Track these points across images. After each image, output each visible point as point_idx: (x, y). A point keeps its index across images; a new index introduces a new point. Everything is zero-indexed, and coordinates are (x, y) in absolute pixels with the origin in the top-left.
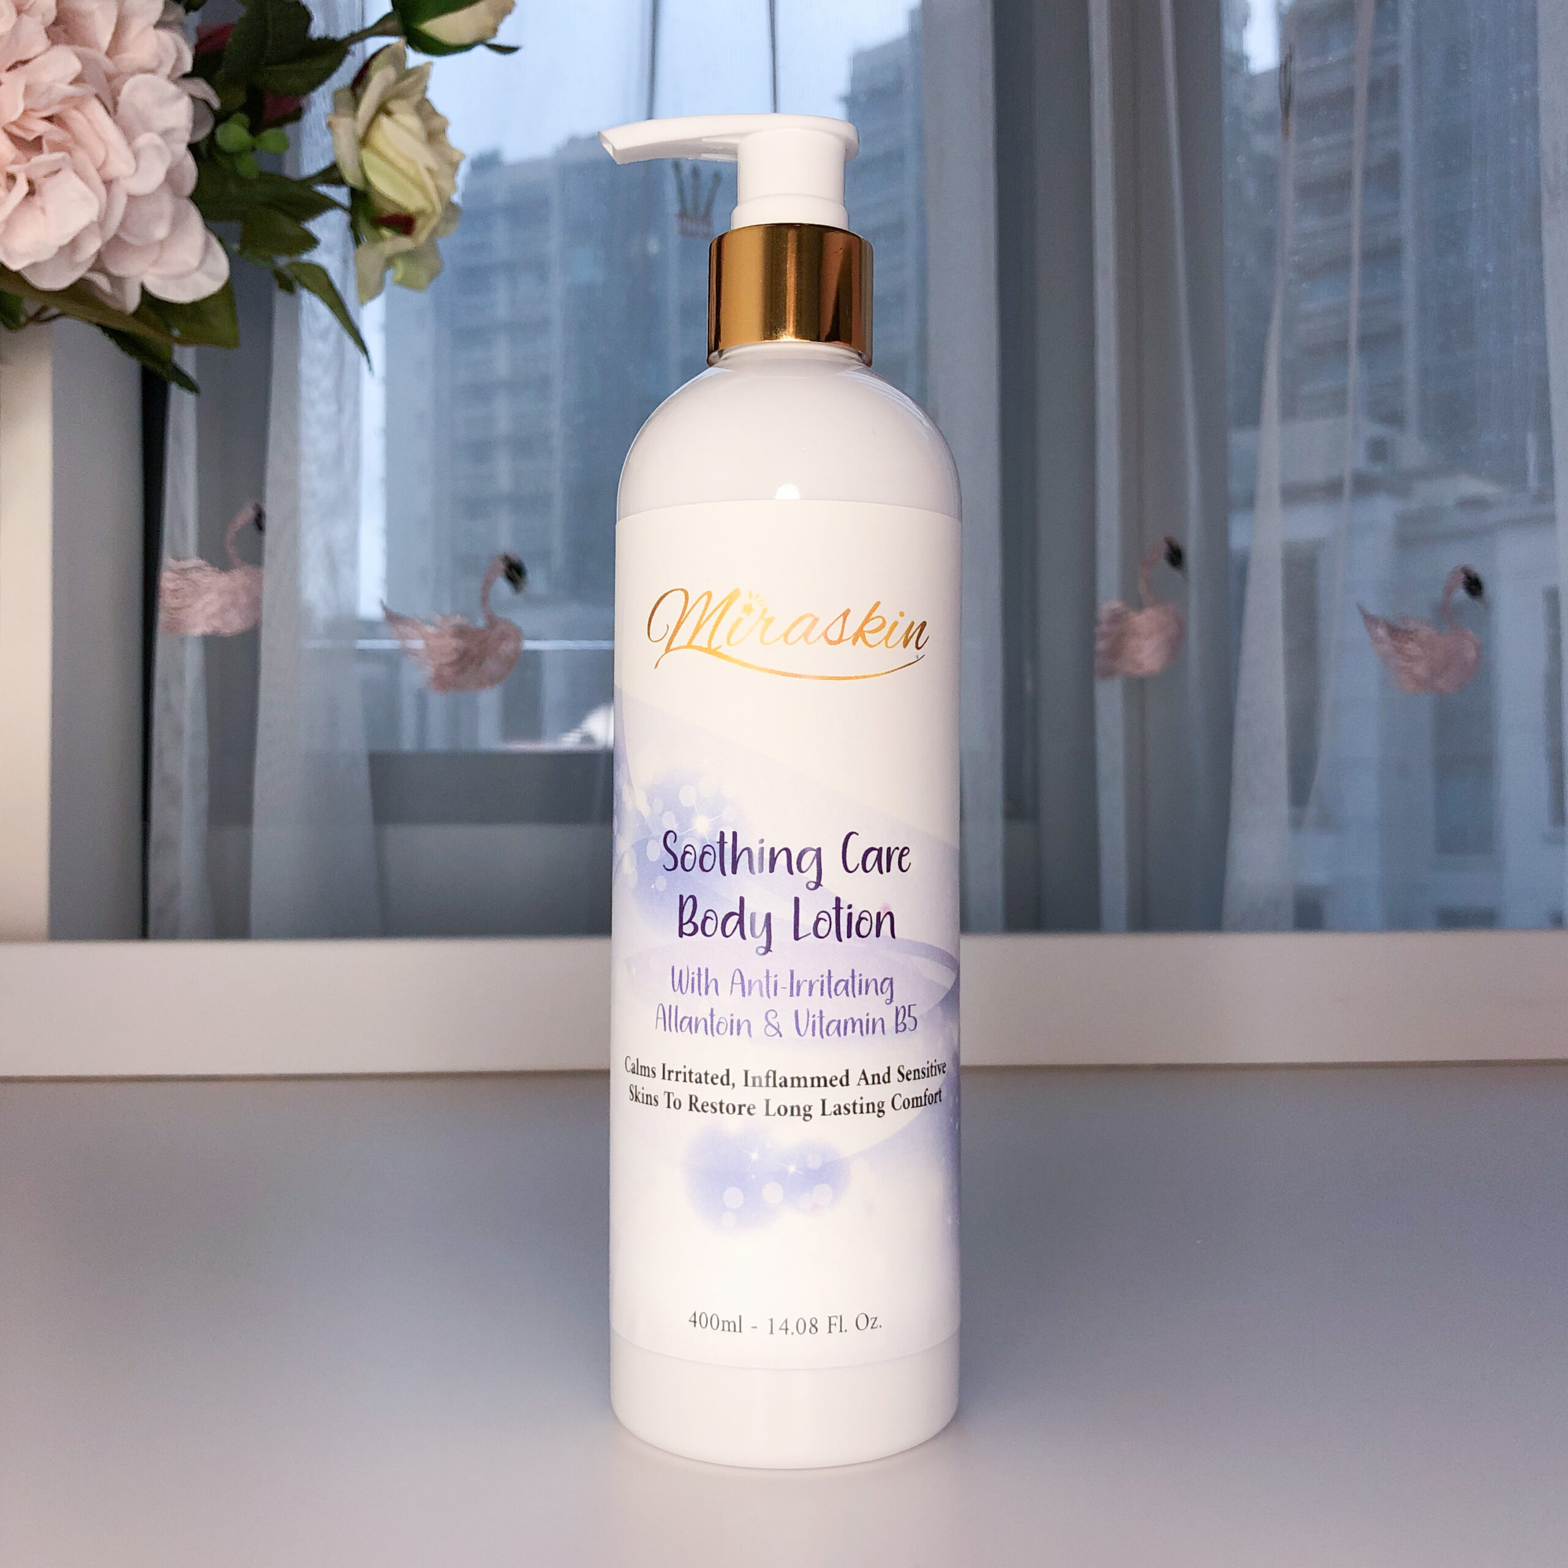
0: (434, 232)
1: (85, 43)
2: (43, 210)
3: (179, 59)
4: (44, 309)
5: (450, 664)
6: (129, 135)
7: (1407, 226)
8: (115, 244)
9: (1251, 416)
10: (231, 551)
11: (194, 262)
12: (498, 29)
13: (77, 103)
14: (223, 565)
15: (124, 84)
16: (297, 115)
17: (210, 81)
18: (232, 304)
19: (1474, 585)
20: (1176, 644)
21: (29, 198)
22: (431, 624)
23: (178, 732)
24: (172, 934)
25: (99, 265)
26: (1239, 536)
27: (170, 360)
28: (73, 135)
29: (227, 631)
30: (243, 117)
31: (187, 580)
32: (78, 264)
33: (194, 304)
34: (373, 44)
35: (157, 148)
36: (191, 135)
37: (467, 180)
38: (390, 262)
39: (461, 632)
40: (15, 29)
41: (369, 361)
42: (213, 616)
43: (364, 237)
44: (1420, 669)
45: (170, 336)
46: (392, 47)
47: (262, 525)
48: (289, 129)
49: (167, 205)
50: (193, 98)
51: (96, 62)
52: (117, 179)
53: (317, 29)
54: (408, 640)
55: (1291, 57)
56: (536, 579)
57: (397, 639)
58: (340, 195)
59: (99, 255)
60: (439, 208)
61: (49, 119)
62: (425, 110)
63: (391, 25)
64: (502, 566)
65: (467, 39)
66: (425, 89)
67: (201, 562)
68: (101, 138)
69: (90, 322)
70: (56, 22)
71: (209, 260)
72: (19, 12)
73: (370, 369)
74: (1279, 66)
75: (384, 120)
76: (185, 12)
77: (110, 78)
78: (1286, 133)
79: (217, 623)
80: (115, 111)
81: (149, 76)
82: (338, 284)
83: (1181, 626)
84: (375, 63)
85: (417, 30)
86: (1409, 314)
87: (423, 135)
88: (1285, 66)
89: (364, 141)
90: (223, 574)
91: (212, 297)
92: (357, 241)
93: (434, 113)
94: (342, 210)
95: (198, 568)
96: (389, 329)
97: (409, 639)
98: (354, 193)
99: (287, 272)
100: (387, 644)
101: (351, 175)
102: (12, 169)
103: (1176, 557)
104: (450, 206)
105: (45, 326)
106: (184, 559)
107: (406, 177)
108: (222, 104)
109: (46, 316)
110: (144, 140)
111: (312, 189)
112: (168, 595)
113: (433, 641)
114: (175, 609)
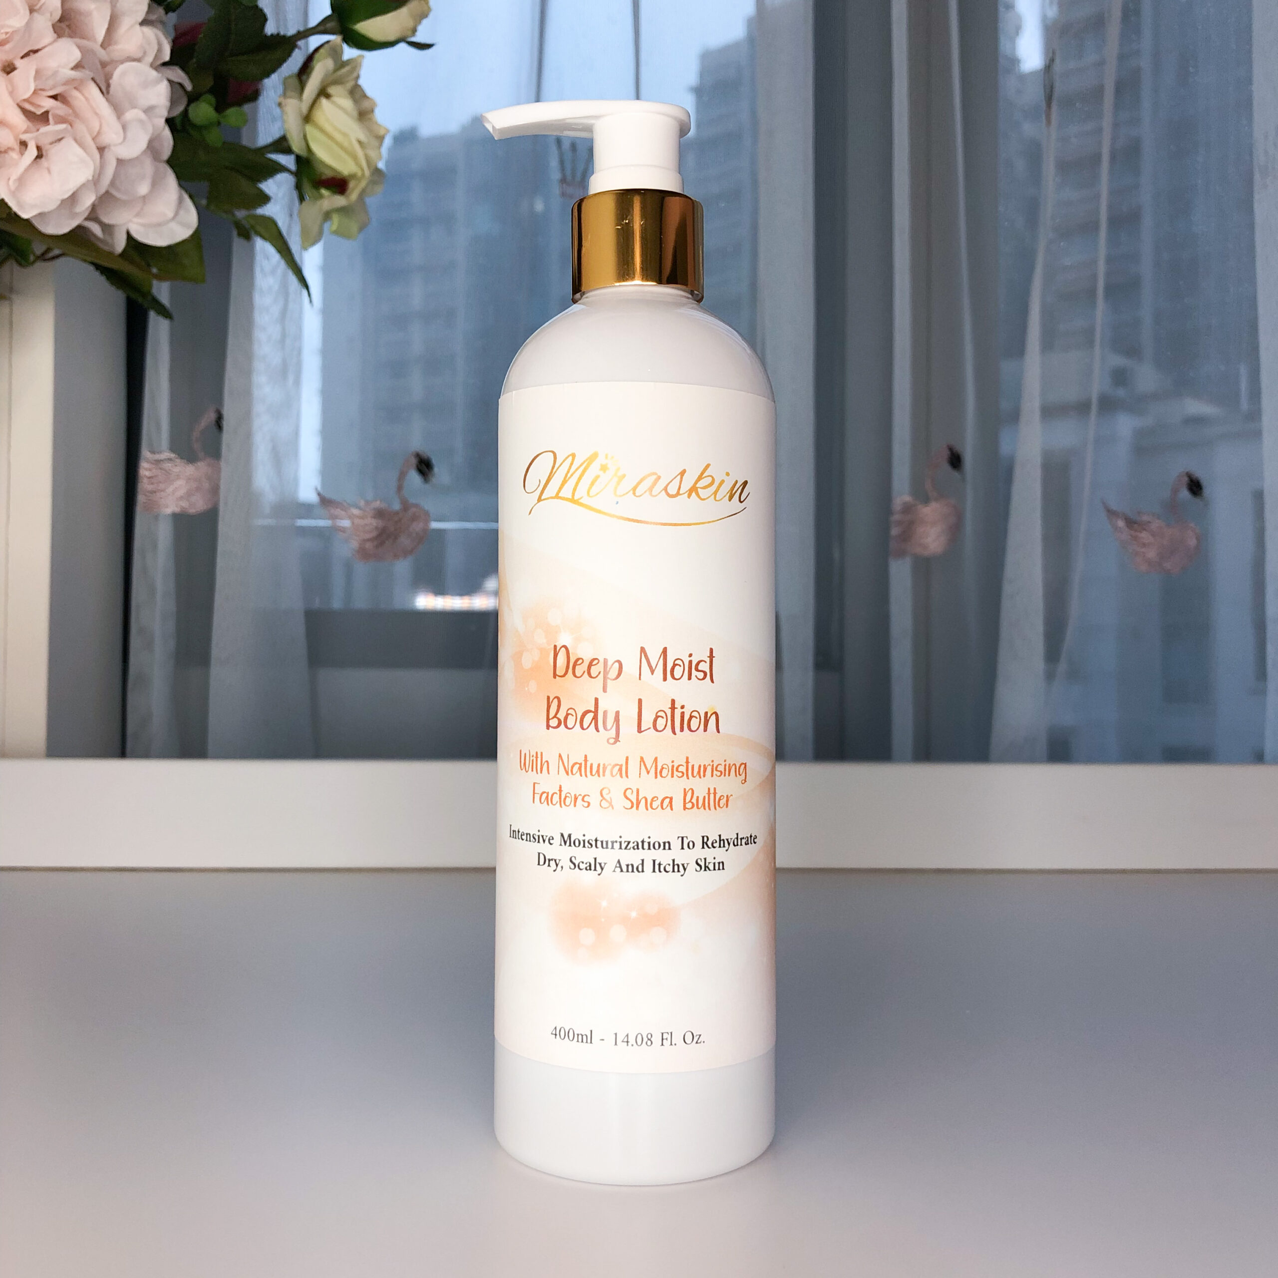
0: (363, 192)
1: (83, 37)
2: (49, 170)
3: (160, 50)
4: (48, 250)
5: (371, 540)
6: (118, 110)
7: (1146, 199)
8: (106, 199)
9: (1018, 349)
10: (197, 446)
11: (170, 214)
12: (417, 29)
13: (77, 85)
14: (190, 457)
15: (116, 69)
16: (254, 96)
17: (184, 68)
18: (199, 247)
19: (1195, 487)
20: (955, 530)
21: (38, 160)
22: (357, 507)
23: (152, 591)
24: (146, 754)
25: (93, 216)
26: (1005, 448)
27: (150, 292)
28: (74, 110)
29: (192, 511)
30: (211, 98)
31: (161, 469)
32: (77, 214)
33: (169, 248)
34: (315, 41)
35: (141, 121)
36: (169, 112)
37: (390, 150)
38: (327, 216)
39: (380, 514)
40: (28, 25)
41: (309, 295)
42: (181, 498)
43: (307, 195)
44: (1152, 554)
45: (150, 273)
46: (331, 43)
47: (221, 425)
48: (247, 107)
49: (148, 167)
50: (170, 81)
51: (93, 52)
52: (109, 146)
53: (270, 29)
54: (338, 520)
55: (1053, 60)
56: (441, 472)
57: (329, 519)
58: (287, 161)
59: (94, 207)
60: (367, 173)
61: (55, 97)
62: (357, 93)
63: (331, 25)
64: (414, 461)
65: (392, 38)
66: (358, 77)
67: (173, 455)
68: (96, 114)
69: (85, 261)
70: (61, 20)
71: (182, 212)
72: (32, 11)
73: (311, 301)
74: (1043, 68)
75: (324, 101)
76: (165, 12)
77: (104, 65)
78: (1049, 122)
79: (184, 504)
80: (108, 92)
81: (135, 64)
82: (285, 233)
83: (959, 517)
84: (317, 56)
85: (352, 29)
86: (1146, 268)
87: (355, 114)
88: (1049, 67)
89: (307, 118)
90: (190, 465)
91: (184, 242)
92: (302, 199)
93: (365, 96)
94: (290, 174)
95: (170, 460)
96: (327, 269)
98: (299, 159)
99: (244, 222)
100: (321, 523)
101: (296, 146)
102: (24, 137)
103: (956, 461)
104: (377, 172)
105: (51, 263)
106: (160, 452)
107: (342, 147)
108: (194, 87)
109: (51, 255)
110: (131, 115)
111: (266, 156)
112: (145, 480)
113: (357, 521)
114: (153, 492)
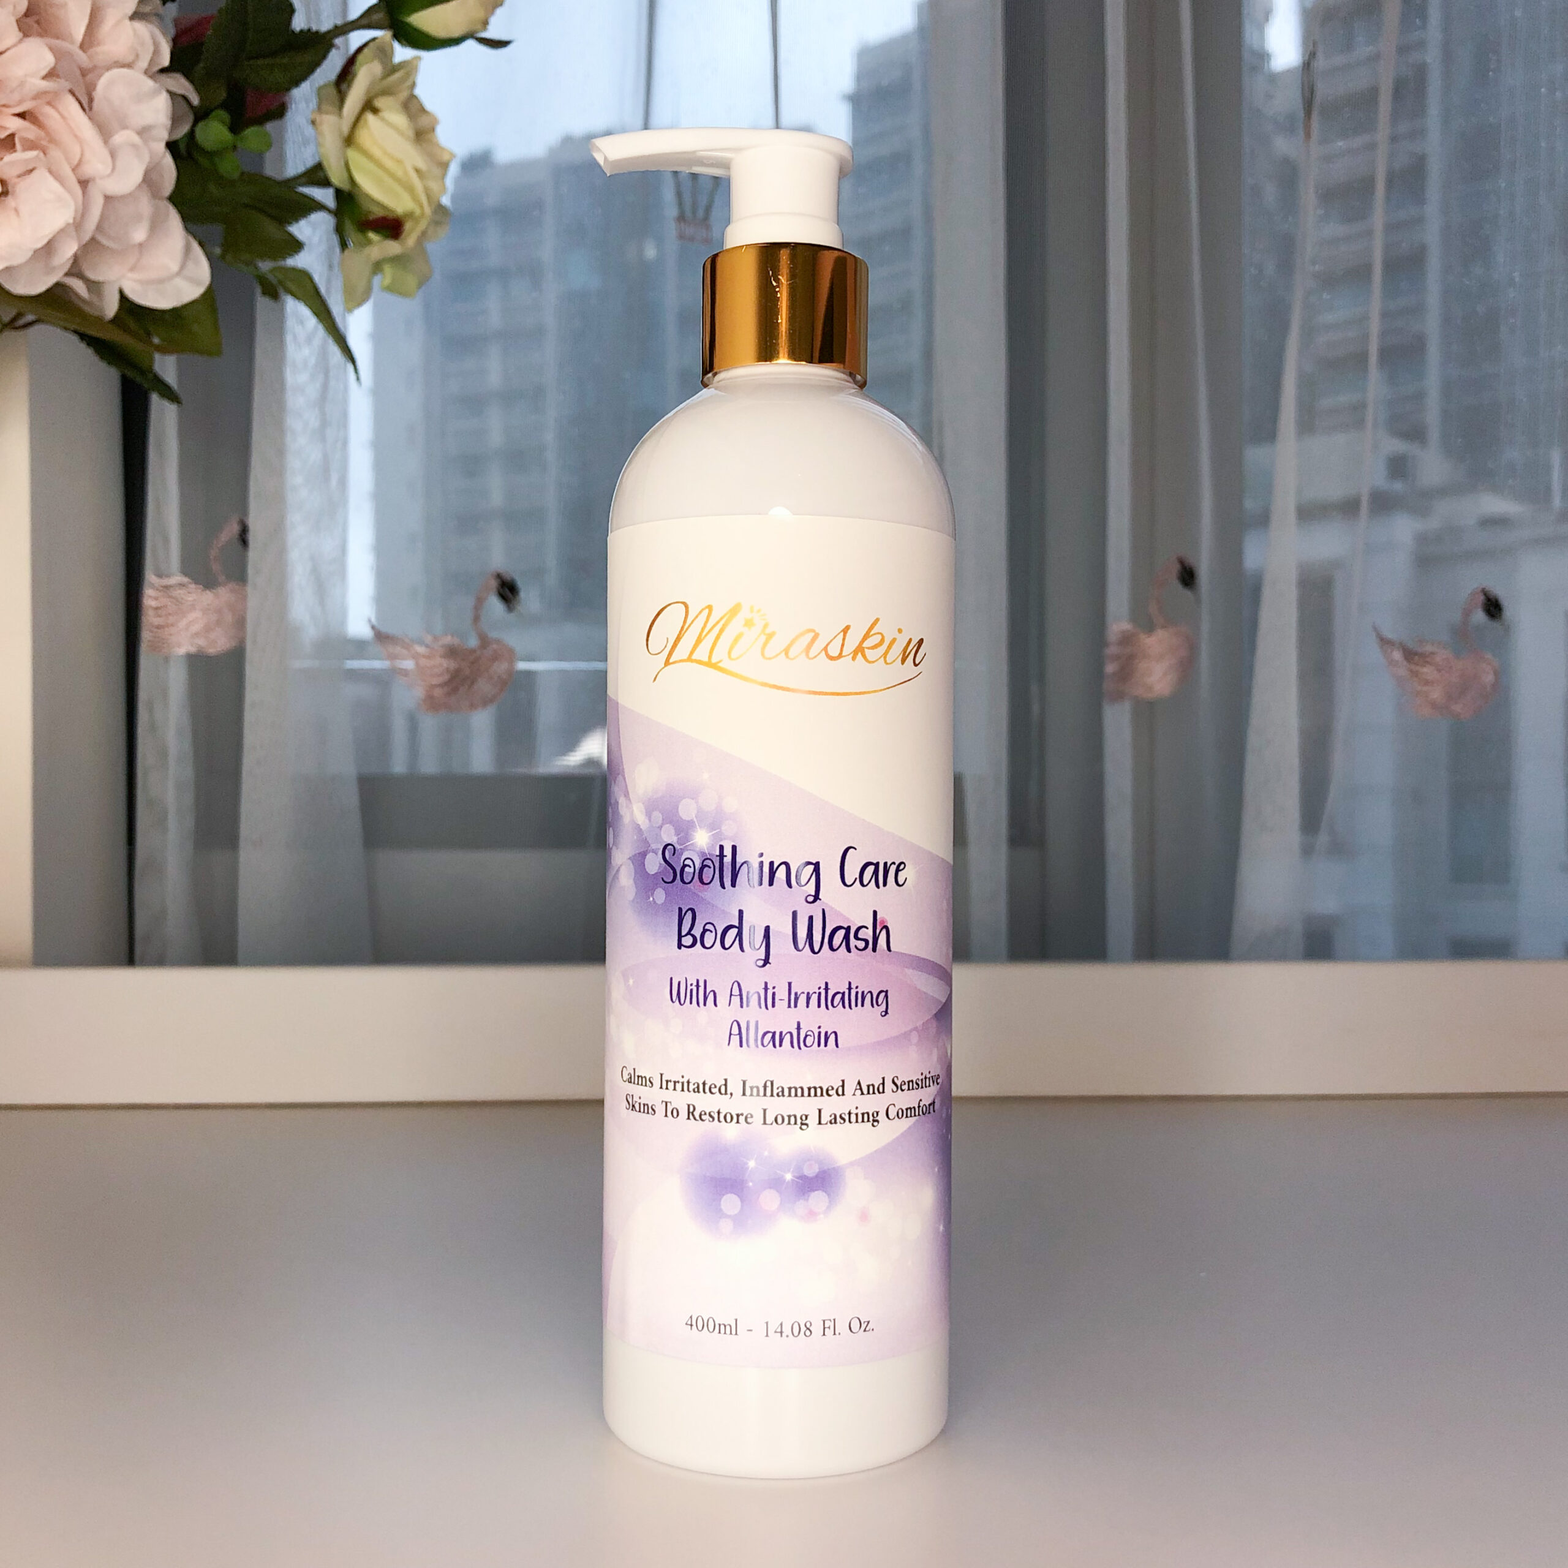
0: (424, 234)
1: (58, 35)
2: (16, 210)
3: (156, 52)
4: (19, 315)
5: (441, 686)
6: (105, 132)
7: (1432, 235)
8: (91, 247)
9: (1267, 432)
10: (216, 567)
11: (174, 267)
12: (489, 21)
13: (50, 99)
14: (208, 583)
15: (99, 78)
16: (279, 112)
17: (188, 76)
18: (213, 310)
19: (1493, 607)
20: (1187, 667)
22: (421, 642)
23: (163, 754)
24: (160, 961)
25: (75, 270)
26: (1253, 556)
27: (151, 369)
28: (48, 133)
29: (212, 651)
30: (223, 114)
31: (170, 597)
32: (53, 269)
33: (174, 311)
34: (357, 38)
35: (134, 146)
36: (171, 132)
37: (457, 181)
38: (377, 267)
39: (452, 652)
41: (356, 370)
42: (196, 635)
43: (350, 240)
44: (1436, 694)
45: (151, 344)
46: (378, 41)
47: (246, 540)
48: (270, 126)
49: (145, 205)
50: (169, 92)
51: (70, 54)
52: (94, 179)
53: (299, 23)
54: (398, 661)
55: (1314, 54)
56: (530, 598)
57: (387, 659)
58: (324, 196)
59: (76, 259)
60: (428, 211)
61: (22, 115)
62: (413, 107)
63: (378, 17)
64: (494, 584)
65: (456, 33)
66: (414, 85)
67: (186, 580)
68: (76, 136)
69: (66, 329)
70: (27, 14)
71: (190, 265)
73: (358, 379)
74: (1301, 65)
75: (370, 117)
77: (84, 73)
78: (1308, 135)
79: (201, 642)
80: (91, 108)
81: (125, 70)
82: (323, 290)
83: (1193, 648)
84: (360, 58)
85: (403, 22)
86: (1432, 325)
87: (411, 133)
88: (1308, 63)
89: (349, 140)
90: (208, 592)
91: (193, 303)
92: (344, 245)
93: (423, 110)
94: (328, 213)
95: (182, 585)
96: (378, 337)
97: (399, 659)
98: (339, 193)
99: (271, 277)
100: (377, 664)
101: (337, 177)
103: (1188, 577)
104: (440, 209)
105: (21, 333)
106: (168, 576)
107: (392, 175)
108: (201, 99)
109: (21, 322)
110: (121, 138)
111: (297, 190)
112: (151, 613)
113: (423, 662)
114: (158, 627)
